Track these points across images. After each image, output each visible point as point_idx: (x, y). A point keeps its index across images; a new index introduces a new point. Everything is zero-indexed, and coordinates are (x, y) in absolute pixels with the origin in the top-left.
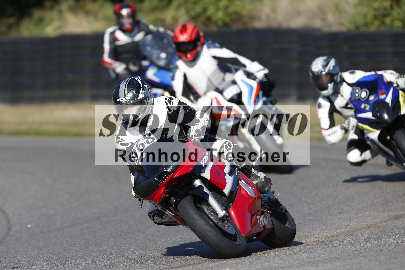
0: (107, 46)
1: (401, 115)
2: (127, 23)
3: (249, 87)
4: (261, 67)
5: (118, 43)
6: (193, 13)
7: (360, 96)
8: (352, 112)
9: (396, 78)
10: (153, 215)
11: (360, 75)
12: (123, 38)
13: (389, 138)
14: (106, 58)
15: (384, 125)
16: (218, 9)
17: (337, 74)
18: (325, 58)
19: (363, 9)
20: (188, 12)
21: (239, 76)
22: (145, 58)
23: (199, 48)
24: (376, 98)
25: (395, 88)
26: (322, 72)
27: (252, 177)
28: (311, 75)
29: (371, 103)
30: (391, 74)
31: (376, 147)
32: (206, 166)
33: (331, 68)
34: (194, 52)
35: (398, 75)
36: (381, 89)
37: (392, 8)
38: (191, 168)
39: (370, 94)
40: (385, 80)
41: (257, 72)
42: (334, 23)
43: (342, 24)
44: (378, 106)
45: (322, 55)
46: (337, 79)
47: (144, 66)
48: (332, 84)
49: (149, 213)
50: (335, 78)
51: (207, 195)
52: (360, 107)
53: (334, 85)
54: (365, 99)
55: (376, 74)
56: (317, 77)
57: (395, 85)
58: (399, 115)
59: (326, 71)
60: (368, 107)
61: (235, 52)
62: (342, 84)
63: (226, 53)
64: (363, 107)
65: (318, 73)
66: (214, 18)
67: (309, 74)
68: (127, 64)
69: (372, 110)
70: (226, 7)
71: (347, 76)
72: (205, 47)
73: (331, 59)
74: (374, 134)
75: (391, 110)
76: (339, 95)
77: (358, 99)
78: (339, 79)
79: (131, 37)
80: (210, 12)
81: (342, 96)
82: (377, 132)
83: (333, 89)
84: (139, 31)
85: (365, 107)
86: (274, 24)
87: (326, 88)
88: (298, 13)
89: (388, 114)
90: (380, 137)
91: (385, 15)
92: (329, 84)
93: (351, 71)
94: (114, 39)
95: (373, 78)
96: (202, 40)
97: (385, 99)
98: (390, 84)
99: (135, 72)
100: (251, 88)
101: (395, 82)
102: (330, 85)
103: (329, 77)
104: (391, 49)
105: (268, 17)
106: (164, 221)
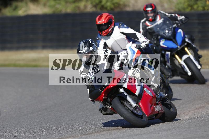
6: (94, 3)
10: (101, 110)
16: (107, 1)
27: (151, 87)
43: (171, 8)
49: (99, 110)
51: (126, 96)
70: (112, 0)
80: (103, 3)
100: (134, 52)
104: (197, 21)
105: (134, 5)
106: (107, 113)
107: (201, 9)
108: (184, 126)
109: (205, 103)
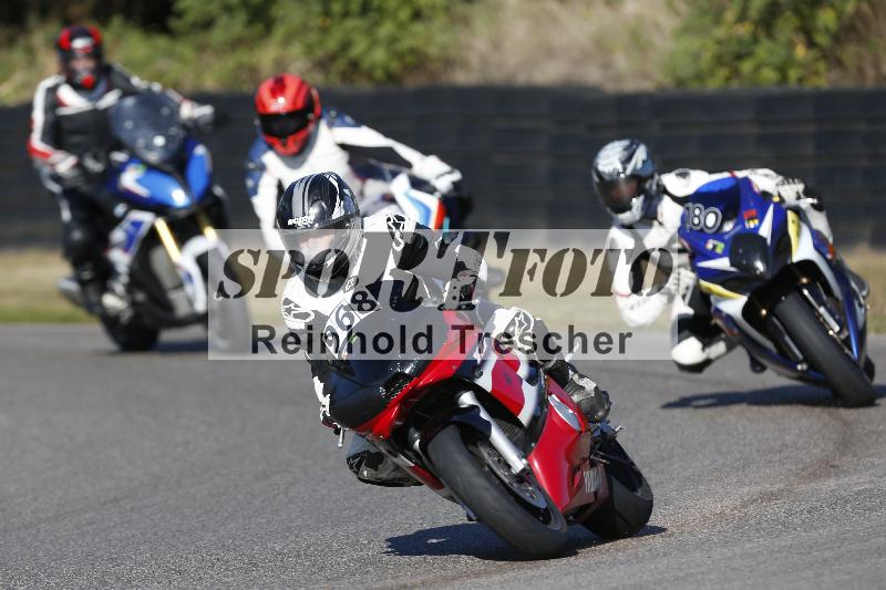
0: (39, 117)
1: (792, 263)
2: (83, 67)
3: (422, 210)
4: (445, 167)
5: (63, 111)
6: (319, 53)
7: (702, 224)
8: (685, 258)
9: (777, 185)
10: (357, 462)
11: (698, 179)
12: (73, 101)
13: (764, 312)
14: (37, 142)
15: (758, 284)
16: (374, 43)
17: (652, 177)
18: (625, 143)
19: (693, 43)
20: (309, 49)
21: (400, 185)
22: (120, 147)
23: (311, 127)
24: (739, 228)
25: (777, 206)
26: (619, 174)
27: (568, 388)
28: (596, 179)
29: (726, 237)
30: (766, 175)
31: (736, 331)
32: (483, 362)
33: (640, 165)
34: (301, 136)
35: (781, 178)
36: (748, 208)
37: (755, 40)
38: (454, 367)
39: (725, 219)
40: (756, 189)
41: (438, 177)
42: (629, 74)
43: (645, 75)
44: (743, 245)
45: (620, 138)
46: (651, 186)
47: (116, 161)
48: (642, 198)
49: (348, 459)
50: (647, 185)
51: (488, 425)
52: (704, 247)
53: (645, 201)
54: (714, 230)
55: (734, 177)
56: (608, 184)
57: (776, 199)
58: (789, 262)
59: (629, 172)
60: (720, 247)
61: (387, 134)
62: (660, 199)
63: (367, 137)
64: (710, 246)
65: (611, 175)
66: (366, 63)
67: (591, 176)
68: (80, 157)
69: (730, 252)
70: (393, 40)
71: (671, 181)
72: (323, 126)
73: (638, 146)
74: (733, 304)
75: (770, 253)
76: (656, 223)
77: (698, 228)
78: (654, 188)
79: (91, 100)
80: (357, 50)
81: (661, 224)
82: (741, 300)
83: (643, 209)
84: (109, 89)
85: (715, 247)
86: (497, 76)
87: (627, 208)
88: (550, 52)
89: (765, 260)
90: (746, 310)
91: (740, 57)
92: (634, 200)
93: (681, 170)
94: (53, 103)
95: (727, 185)
96: (318, 108)
97: (757, 228)
98: (766, 196)
99: (97, 173)
100: (427, 211)
101: (775, 193)
102: (637, 202)
103: (634, 184)
104: (754, 130)
105: (484, 61)
106: (380, 476)
107: (769, 75)
108: (703, 573)
109: (792, 478)
